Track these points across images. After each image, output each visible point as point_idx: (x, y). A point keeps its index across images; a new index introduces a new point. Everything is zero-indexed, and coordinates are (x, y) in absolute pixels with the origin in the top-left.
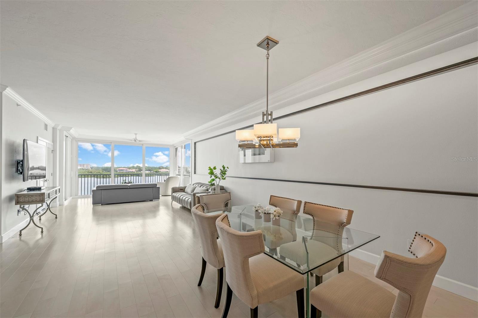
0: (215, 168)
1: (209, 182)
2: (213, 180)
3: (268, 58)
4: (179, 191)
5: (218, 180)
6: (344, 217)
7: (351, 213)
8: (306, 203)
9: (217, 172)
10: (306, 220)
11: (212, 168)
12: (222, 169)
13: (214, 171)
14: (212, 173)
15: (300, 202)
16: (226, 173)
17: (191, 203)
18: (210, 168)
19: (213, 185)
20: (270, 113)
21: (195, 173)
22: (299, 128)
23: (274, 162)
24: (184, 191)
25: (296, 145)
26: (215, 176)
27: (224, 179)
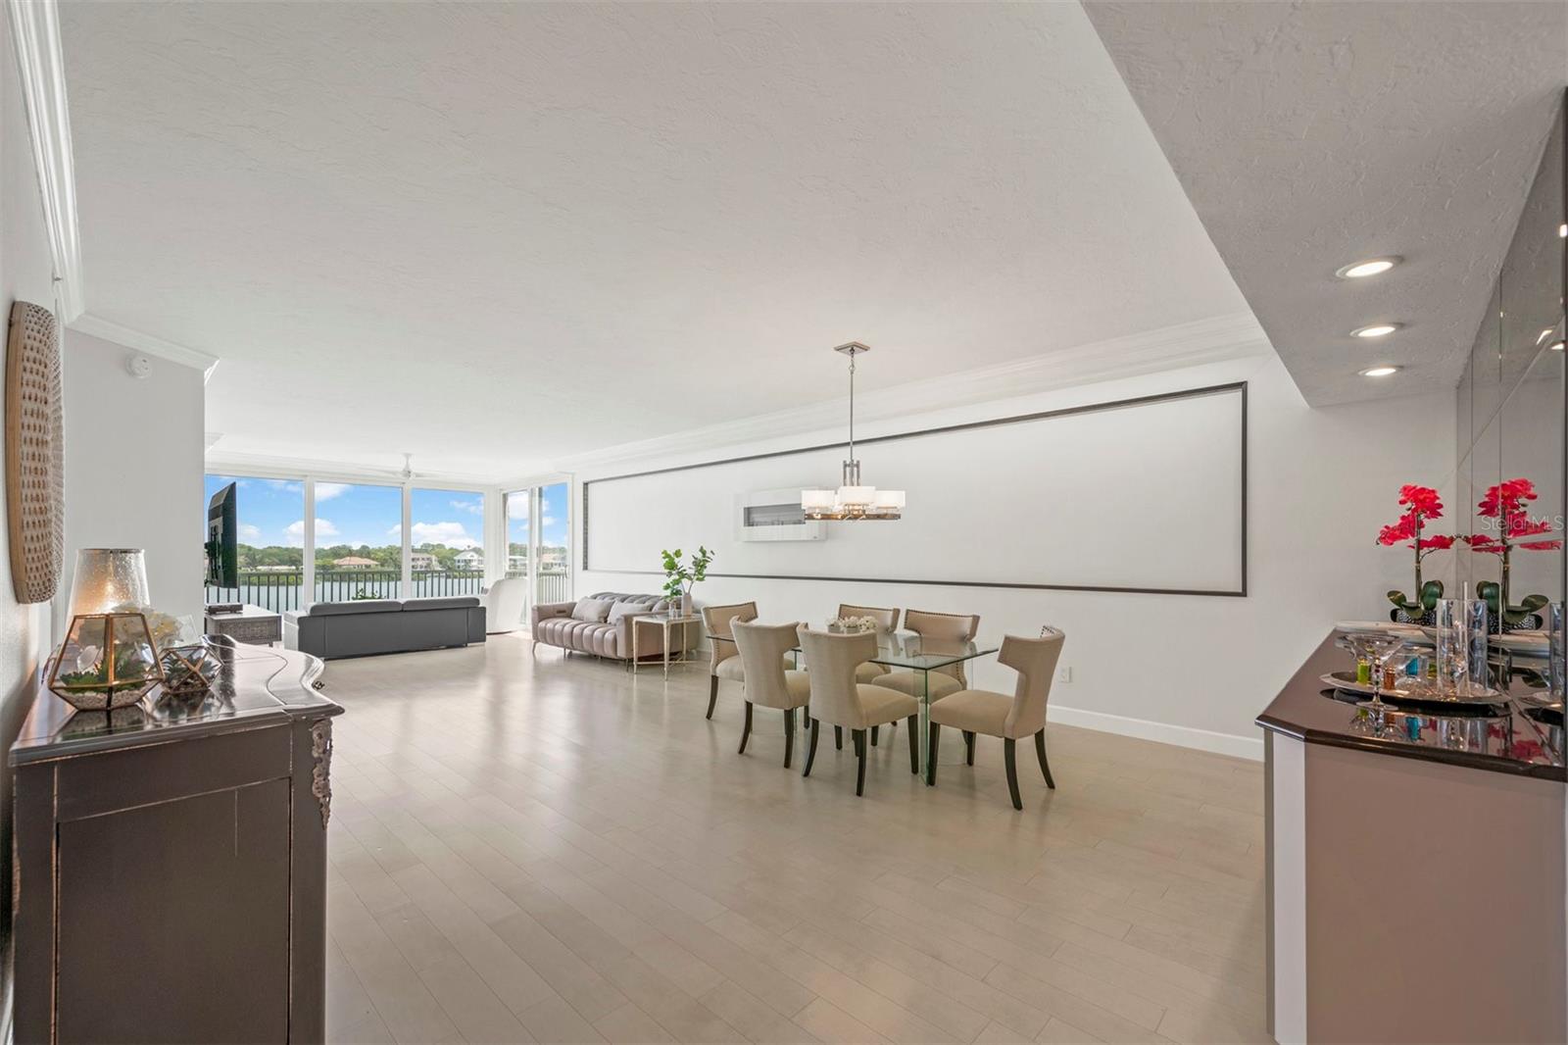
0: (678, 554)
1: (667, 587)
2: (677, 582)
3: (852, 373)
4: (555, 617)
5: (685, 581)
6: (966, 628)
7: (976, 619)
8: (908, 611)
9: (686, 563)
10: (908, 641)
11: (671, 552)
12: (699, 556)
13: (676, 560)
14: (671, 566)
15: (897, 612)
16: (707, 565)
17: (615, 640)
18: (665, 552)
19: (678, 592)
20: (855, 462)
21: (586, 568)
22: (902, 490)
23: (827, 538)
24: (569, 616)
25: (896, 517)
26: (679, 573)
27: (702, 580)
